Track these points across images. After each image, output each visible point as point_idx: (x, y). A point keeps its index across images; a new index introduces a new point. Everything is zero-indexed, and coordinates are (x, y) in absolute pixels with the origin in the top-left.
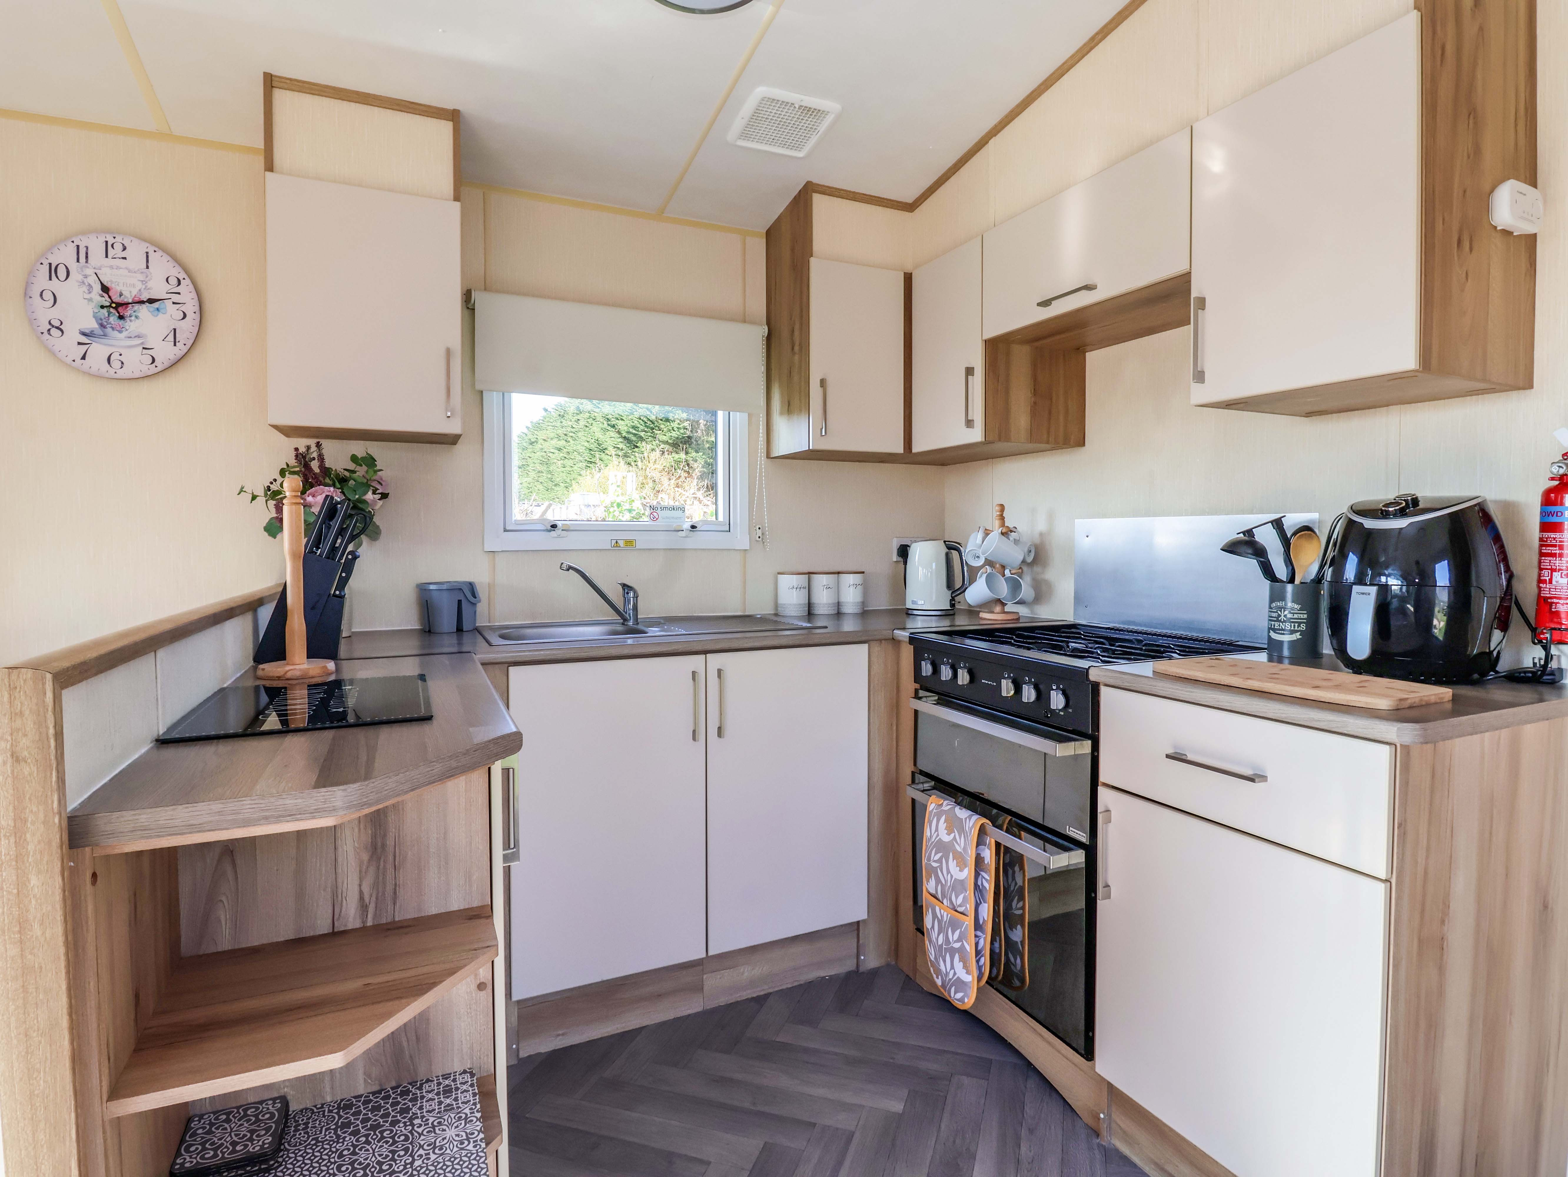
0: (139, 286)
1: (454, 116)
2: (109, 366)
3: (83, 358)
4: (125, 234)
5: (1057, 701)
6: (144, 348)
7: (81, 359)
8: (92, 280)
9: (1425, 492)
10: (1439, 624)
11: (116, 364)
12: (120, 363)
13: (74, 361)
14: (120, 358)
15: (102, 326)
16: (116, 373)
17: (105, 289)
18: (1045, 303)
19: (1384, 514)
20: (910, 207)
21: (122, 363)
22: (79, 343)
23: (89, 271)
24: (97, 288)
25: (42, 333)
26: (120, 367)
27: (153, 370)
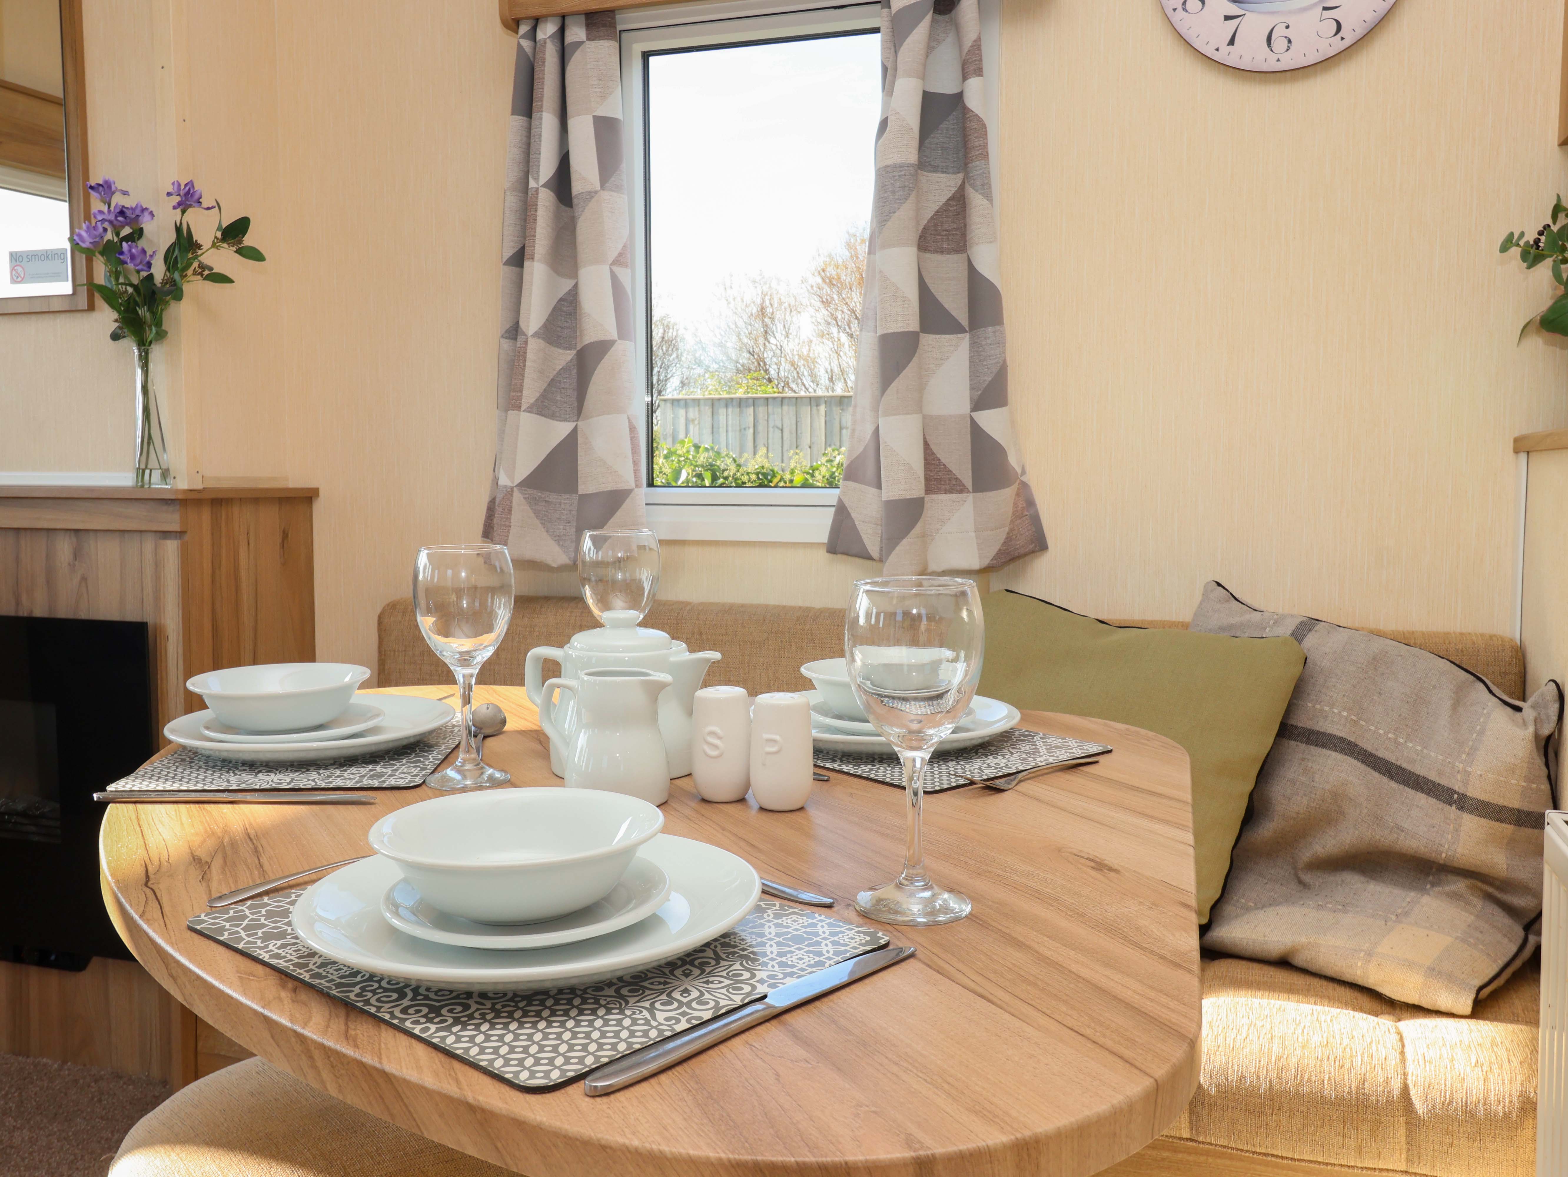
2: (1268, 49)
3: (1232, 42)
6: (1325, 9)
7: (1228, 45)
11: (1279, 44)
12: (1286, 41)
13: (1217, 50)
14: (1287, 33)
16: (1278, 60)
21: (1290, 41)
22: (1227, 18)
25: (1174, 10)
26: (1286, 48)
27: (1338, 45)
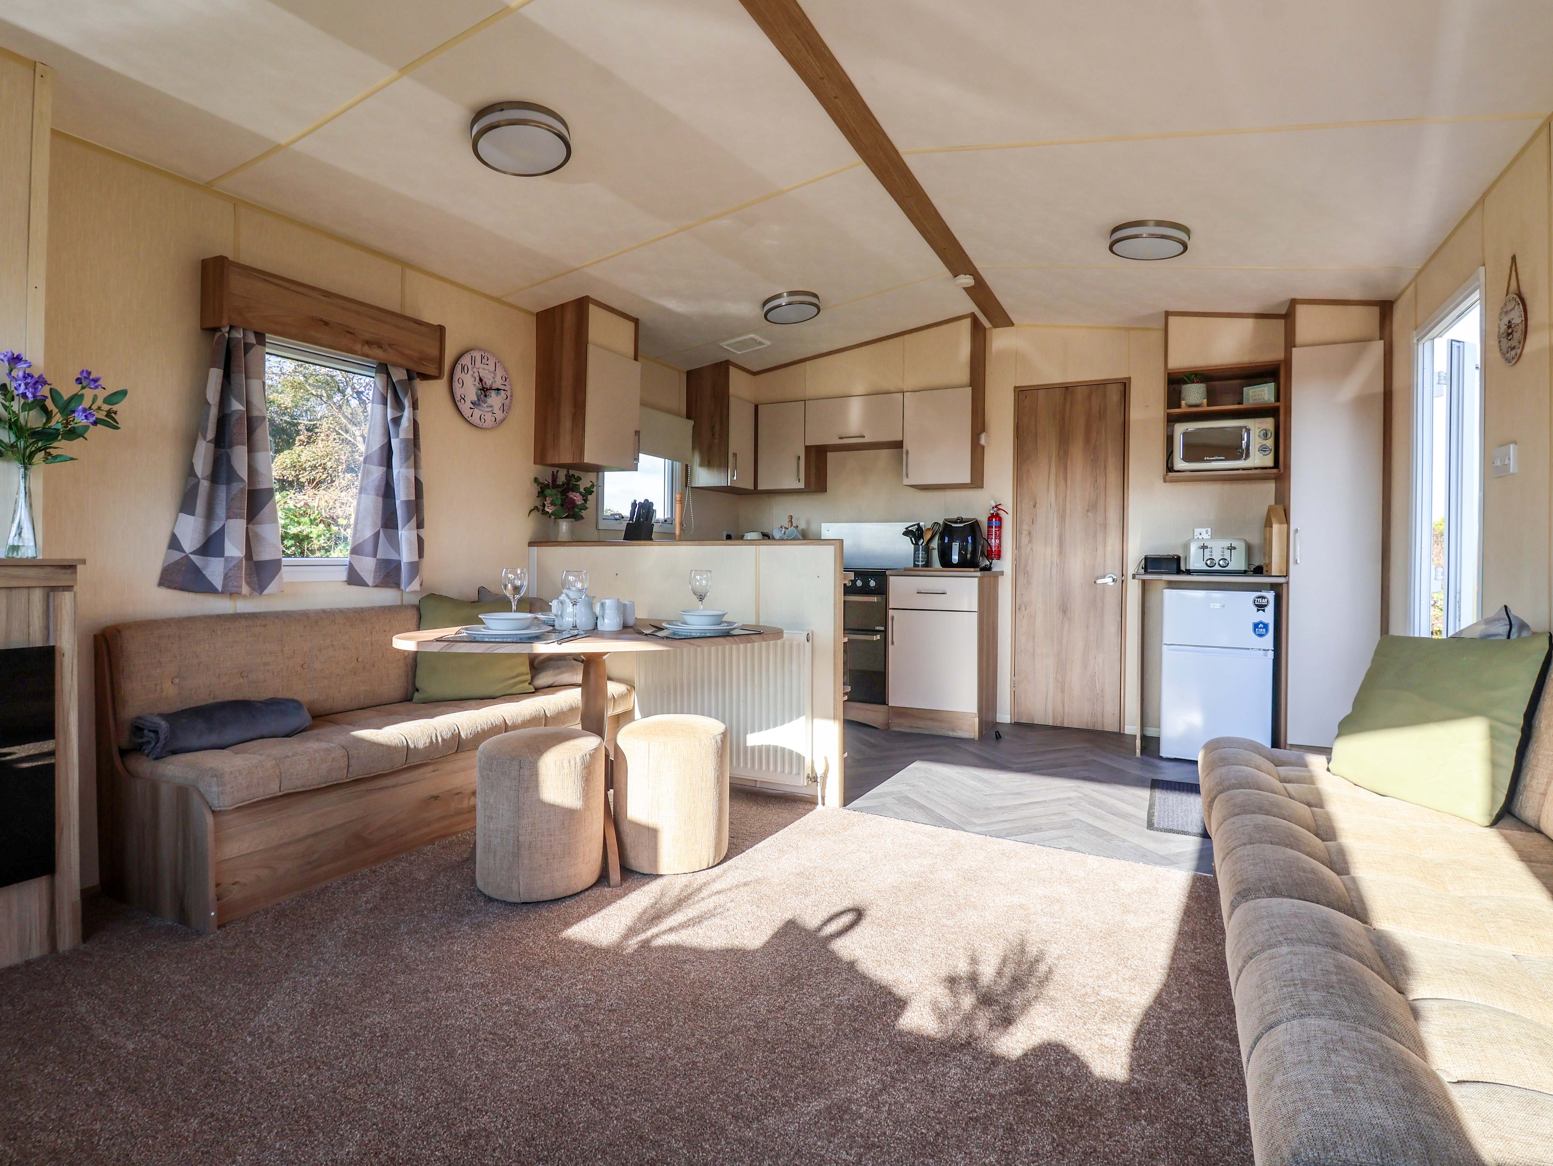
0: (492, 380)
1: (636, 321)
2: (480, 421)
3: (471, 416)
4: (489, 352)
5: (872, 583)
6: (492, 413)
8: (476, 374)
9: (965, 516)
10: (969, 556)
11: (483, 420)
13: (468, 417)
14: (484, 417)
15: (479, 400)
16: (482, 425)
17: (481, 380)
18: (841, 438)
19: (956, 522)
20: (754, 374)
21: (485, 420)
22: (470, 408)
23: (475, 370)
24: (478, 379)
25: (457, 400)
26: (484, 422)
27: (495, 424)
